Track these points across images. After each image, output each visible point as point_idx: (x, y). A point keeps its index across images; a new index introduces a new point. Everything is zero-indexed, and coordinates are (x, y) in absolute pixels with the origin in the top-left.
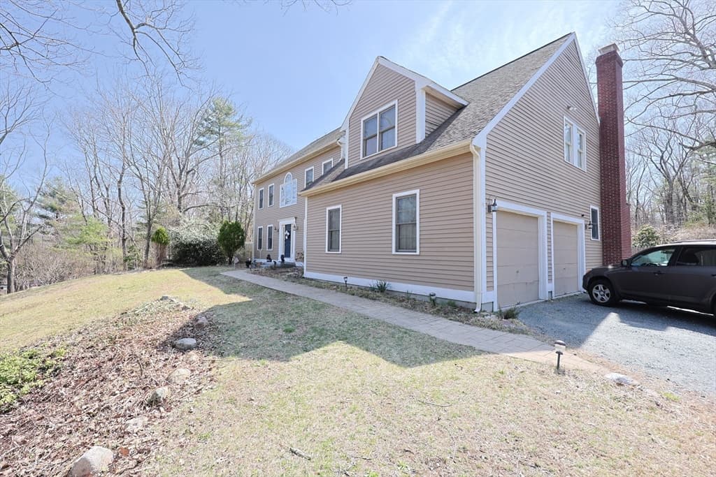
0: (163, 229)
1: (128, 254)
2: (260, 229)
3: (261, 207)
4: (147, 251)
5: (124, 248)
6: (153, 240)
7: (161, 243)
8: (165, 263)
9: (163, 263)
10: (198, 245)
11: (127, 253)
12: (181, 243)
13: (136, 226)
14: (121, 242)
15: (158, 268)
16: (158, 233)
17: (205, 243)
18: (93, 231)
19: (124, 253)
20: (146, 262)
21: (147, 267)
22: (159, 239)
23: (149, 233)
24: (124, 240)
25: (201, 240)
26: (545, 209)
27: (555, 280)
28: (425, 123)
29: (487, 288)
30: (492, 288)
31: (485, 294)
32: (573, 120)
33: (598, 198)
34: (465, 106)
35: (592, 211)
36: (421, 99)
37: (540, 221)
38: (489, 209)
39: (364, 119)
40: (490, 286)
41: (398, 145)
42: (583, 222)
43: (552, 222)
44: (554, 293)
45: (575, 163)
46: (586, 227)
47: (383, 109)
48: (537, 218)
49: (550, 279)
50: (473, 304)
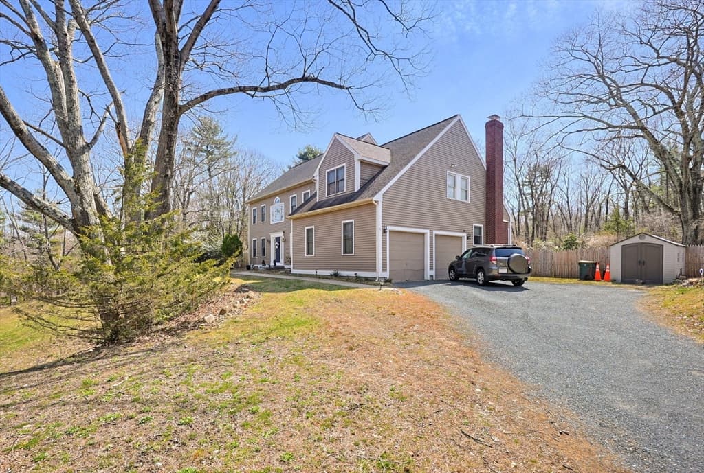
2: (255, 241)
3: (255, 222)
26: (428, 229)
27: (436, 269)
28: (359, 180)
29: (383, 270)
30: (386, 270)
31: (381, 273)
32: (457, 172)
33: (483, 218)
34: (387, 166)
35: (475, 227)
36: (358, 166)
37: (425, 236)
38: (384, 231)
39: (327, 171)
40: (384, 269)
41: (345, 191)
42: (465, 235)
43: (434, 236)
44: (434, 277)
45: (459, 198)
46: (468, 238)
47: (339, 167)
48: (423, 234)
49: (431, 269)
50: (376, 278)
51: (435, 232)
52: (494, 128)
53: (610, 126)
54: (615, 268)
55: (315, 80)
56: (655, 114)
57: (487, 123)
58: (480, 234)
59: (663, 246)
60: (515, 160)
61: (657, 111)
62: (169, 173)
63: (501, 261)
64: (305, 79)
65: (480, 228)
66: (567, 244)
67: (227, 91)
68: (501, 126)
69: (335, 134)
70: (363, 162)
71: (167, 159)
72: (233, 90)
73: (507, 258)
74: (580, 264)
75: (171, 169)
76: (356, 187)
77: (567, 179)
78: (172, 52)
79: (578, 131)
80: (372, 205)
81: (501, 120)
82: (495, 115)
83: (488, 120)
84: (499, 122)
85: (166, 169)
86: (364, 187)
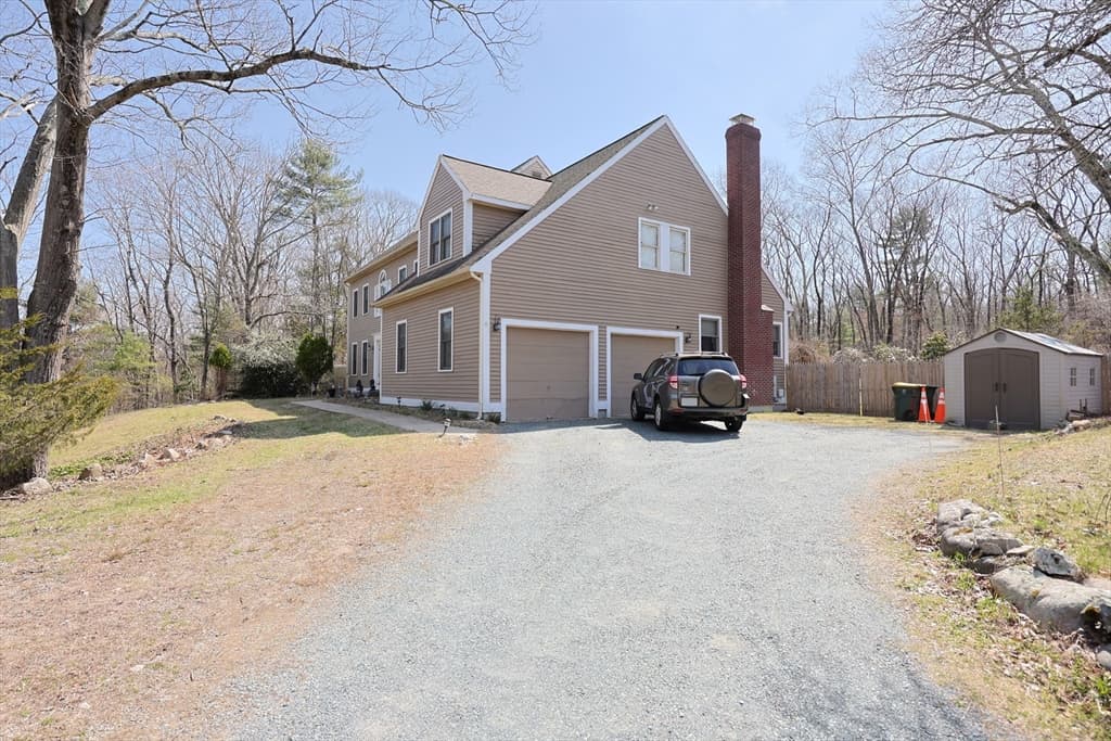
0: (225, 348)
1: (180, 383)
2: (355, 346)
3: (355, 315)
4: (205, 378)
5: (174, 374)
6: (212, 362)
7: (221, 366)
8: (228, 393)
9: (225, 393)
10: (270, 369)
11: (178, 380)
12: (248, 367)
13: (190, 342)
14: (169, 367)
15: (218, 400)
16: (217, 353)
17: (280, 367)
18: (131, 351)
19: (174, 382)
20: (203, 391)
21: (204, 398)
22: (218, 360)
23: (206, 354)
24: (174, 364)
25: (275, 362)
26: (595, 323)
27: (612, 398)
28: (471, 236)
29: (492, 400)
30: (499, 399)
31: (485, 404)
32: (661, 219)
33: (722, 303)
34: (526, 212)
35: (703, 320)
36: (468, 211)
37: (591, 335)
38: (495, 328)
39: (430, 222)
40: (495, 397)
41: (451, 257)
42: (680, 335)
43: (609, 337)
44: (609, 411)
45: (665, 267)
46: (686, 340)
47: (443, 214)
48: (587, 334)
49: (602, 396)
50: (477, 413)
51: (610, 330)
52: (743, 140)
53: (998, 131)
54: (953, 398)
55: (311, 55)
56: (1075, 103)
57: (729, 130)
58: (716, 333)
59: (1038, 353)
60: (851, 200)
61: (1077, 98)
62: (71, 225)
63: (686, 383)
64: (294, 55)
65: (716, 322)
66: (928, 353)
67: (159, 81)
68: (755, 135)
69: (440, 157)
70: (477, 205)
71: (66, 203)
72: (169, 79)
73: (698, 378)
74: (894, 389)
75: (75, 220)
76: (464, 250)
77: (961, 233)
78: (64, 16)
79: (936, 142)
80: (471, 283)
81: (755, 124)
82: (742, 115)
83: (731, 124)
84: (752, 127)
85: (65, 220)
86: (475, 250)
